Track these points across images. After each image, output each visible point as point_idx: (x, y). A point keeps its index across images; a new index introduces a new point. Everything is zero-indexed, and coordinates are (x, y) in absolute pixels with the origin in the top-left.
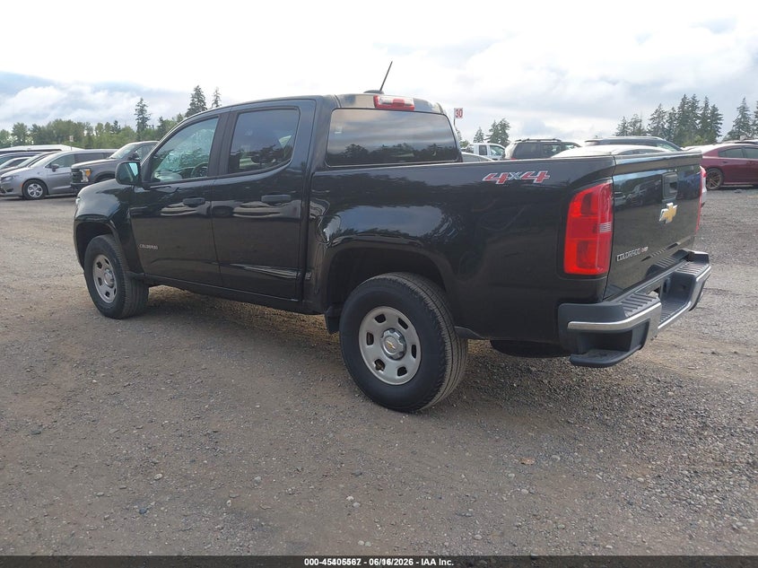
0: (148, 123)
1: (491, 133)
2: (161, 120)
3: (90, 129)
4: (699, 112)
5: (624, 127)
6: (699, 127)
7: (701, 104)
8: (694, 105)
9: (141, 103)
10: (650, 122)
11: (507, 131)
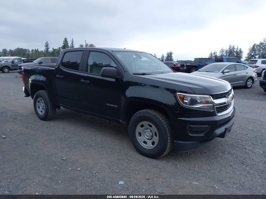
0: (49, 50)
1: (167, 56)
2: (53, 49)
3: (29, 51)
4: (235, 50)
5: (211, 55)
6: (235, 55)
7: (236, 48)
8: (234, 48)
9: (47, 43)
10: (220, 53)
11: (172, 55)
